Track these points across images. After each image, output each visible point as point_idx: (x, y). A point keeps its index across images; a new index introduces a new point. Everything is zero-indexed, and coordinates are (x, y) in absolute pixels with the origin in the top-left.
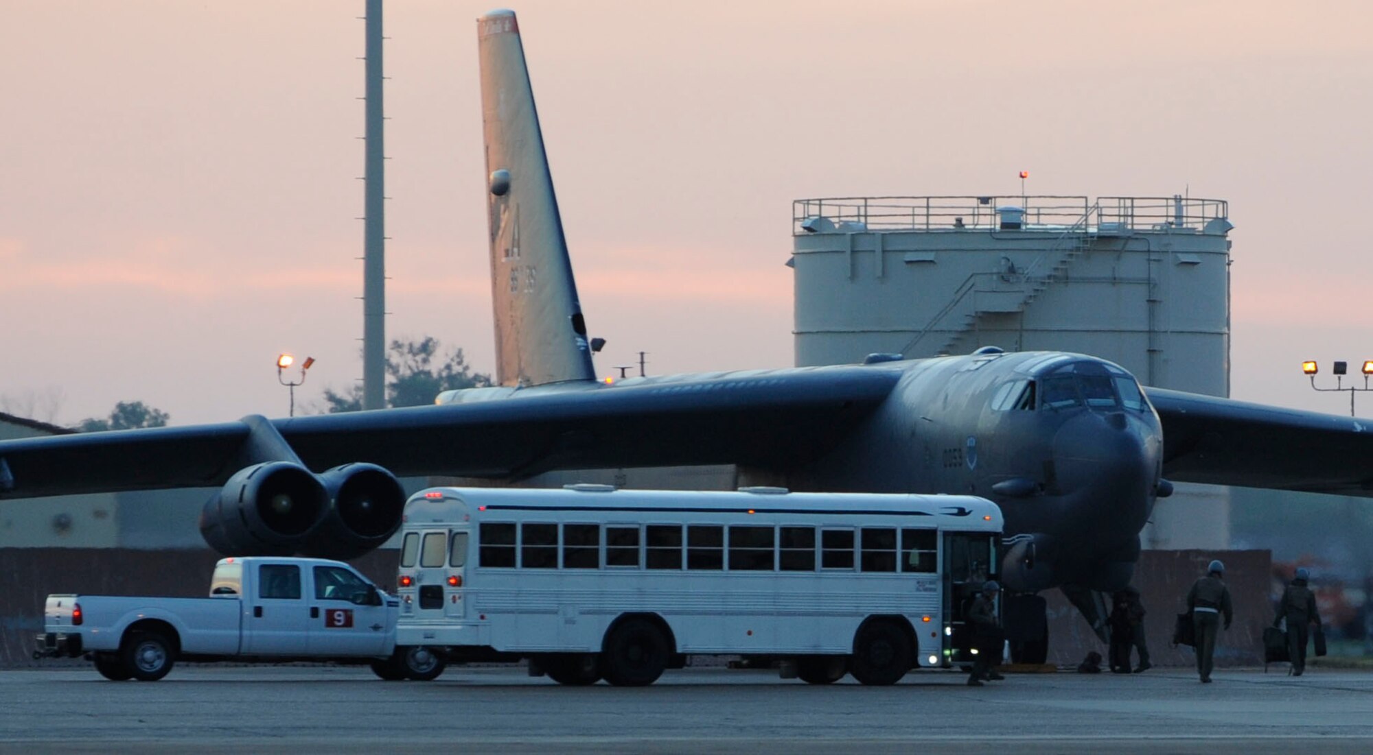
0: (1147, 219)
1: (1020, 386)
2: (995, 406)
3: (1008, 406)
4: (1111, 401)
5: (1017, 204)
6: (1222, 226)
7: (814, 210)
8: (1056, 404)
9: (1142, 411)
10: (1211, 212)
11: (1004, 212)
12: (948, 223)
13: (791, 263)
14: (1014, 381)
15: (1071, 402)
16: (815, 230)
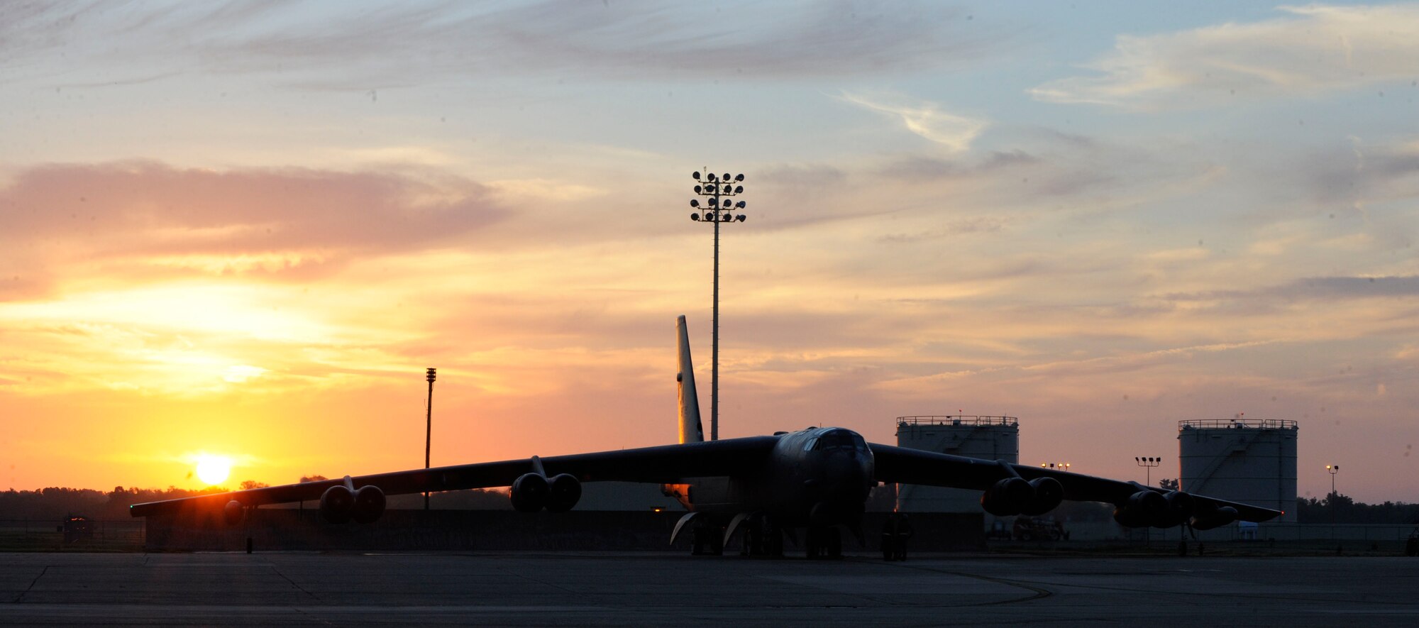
0: (995, 422)
1: (815, 440)
2: (805, 449)
3: (810, 449)
4: (850, 447)
5: (958, 418)
6: (1016, 425)
7: (902, 420)
8: (828, 448)
9: (864, 451)
10: (1013, 421)
11: (954, 421)
12: (939, 423)
13: (896, 435)
14: (813, 438)
15: (835, 447)
16: (903, 426)
